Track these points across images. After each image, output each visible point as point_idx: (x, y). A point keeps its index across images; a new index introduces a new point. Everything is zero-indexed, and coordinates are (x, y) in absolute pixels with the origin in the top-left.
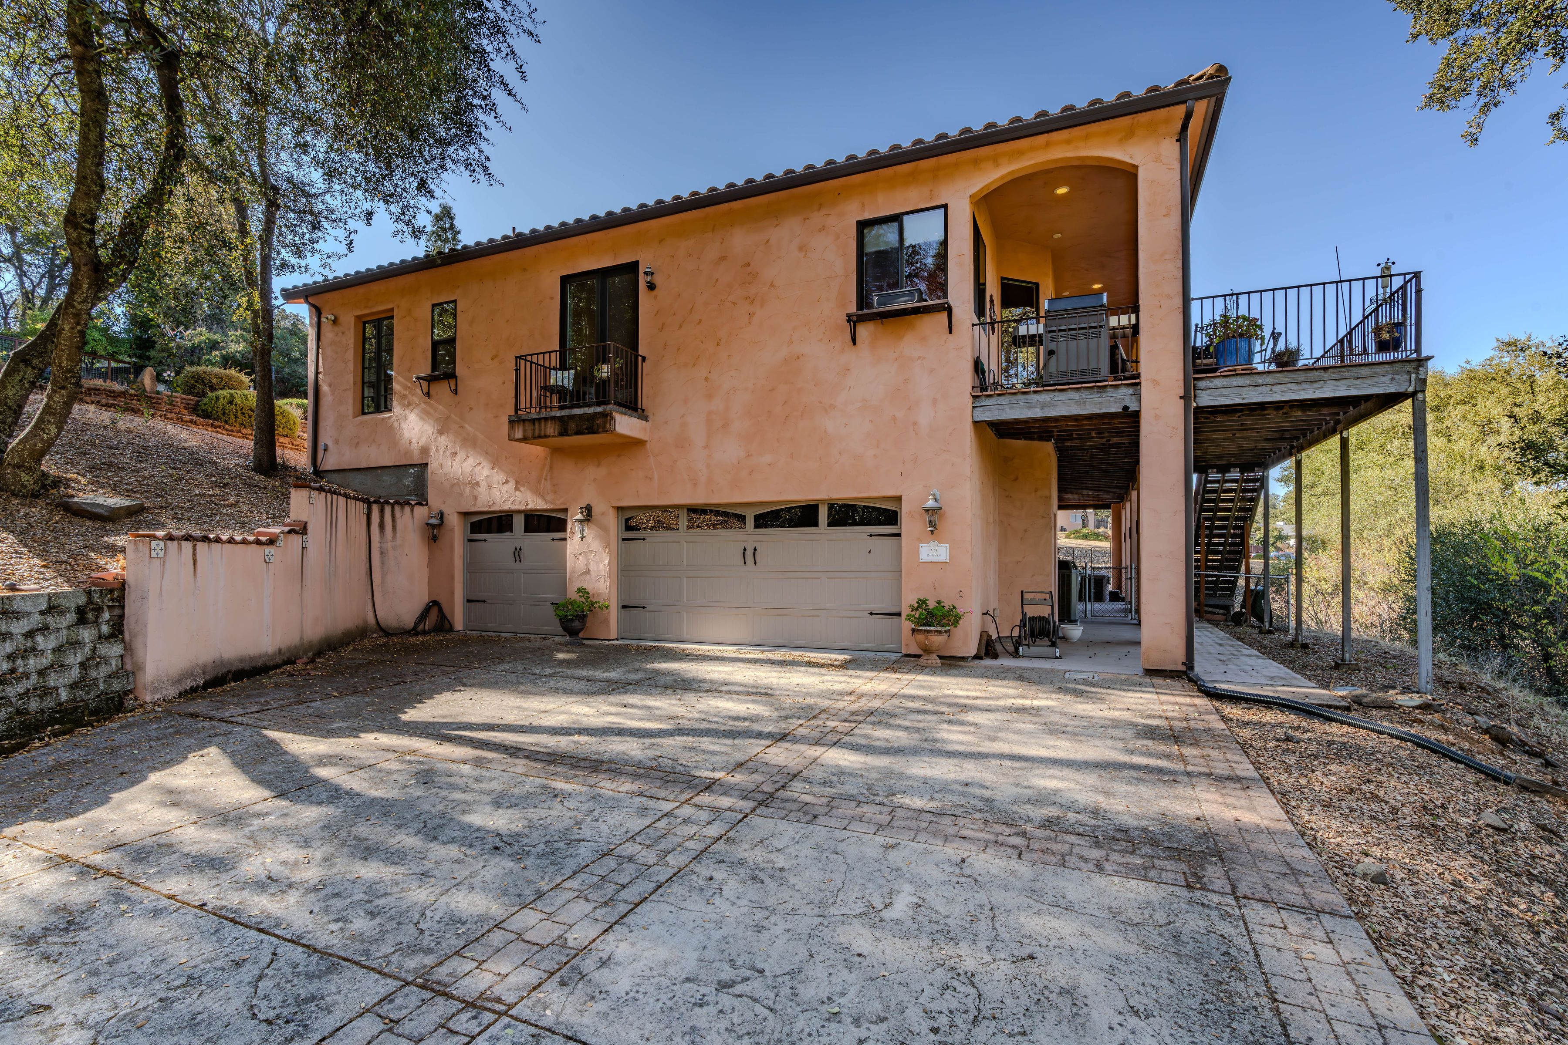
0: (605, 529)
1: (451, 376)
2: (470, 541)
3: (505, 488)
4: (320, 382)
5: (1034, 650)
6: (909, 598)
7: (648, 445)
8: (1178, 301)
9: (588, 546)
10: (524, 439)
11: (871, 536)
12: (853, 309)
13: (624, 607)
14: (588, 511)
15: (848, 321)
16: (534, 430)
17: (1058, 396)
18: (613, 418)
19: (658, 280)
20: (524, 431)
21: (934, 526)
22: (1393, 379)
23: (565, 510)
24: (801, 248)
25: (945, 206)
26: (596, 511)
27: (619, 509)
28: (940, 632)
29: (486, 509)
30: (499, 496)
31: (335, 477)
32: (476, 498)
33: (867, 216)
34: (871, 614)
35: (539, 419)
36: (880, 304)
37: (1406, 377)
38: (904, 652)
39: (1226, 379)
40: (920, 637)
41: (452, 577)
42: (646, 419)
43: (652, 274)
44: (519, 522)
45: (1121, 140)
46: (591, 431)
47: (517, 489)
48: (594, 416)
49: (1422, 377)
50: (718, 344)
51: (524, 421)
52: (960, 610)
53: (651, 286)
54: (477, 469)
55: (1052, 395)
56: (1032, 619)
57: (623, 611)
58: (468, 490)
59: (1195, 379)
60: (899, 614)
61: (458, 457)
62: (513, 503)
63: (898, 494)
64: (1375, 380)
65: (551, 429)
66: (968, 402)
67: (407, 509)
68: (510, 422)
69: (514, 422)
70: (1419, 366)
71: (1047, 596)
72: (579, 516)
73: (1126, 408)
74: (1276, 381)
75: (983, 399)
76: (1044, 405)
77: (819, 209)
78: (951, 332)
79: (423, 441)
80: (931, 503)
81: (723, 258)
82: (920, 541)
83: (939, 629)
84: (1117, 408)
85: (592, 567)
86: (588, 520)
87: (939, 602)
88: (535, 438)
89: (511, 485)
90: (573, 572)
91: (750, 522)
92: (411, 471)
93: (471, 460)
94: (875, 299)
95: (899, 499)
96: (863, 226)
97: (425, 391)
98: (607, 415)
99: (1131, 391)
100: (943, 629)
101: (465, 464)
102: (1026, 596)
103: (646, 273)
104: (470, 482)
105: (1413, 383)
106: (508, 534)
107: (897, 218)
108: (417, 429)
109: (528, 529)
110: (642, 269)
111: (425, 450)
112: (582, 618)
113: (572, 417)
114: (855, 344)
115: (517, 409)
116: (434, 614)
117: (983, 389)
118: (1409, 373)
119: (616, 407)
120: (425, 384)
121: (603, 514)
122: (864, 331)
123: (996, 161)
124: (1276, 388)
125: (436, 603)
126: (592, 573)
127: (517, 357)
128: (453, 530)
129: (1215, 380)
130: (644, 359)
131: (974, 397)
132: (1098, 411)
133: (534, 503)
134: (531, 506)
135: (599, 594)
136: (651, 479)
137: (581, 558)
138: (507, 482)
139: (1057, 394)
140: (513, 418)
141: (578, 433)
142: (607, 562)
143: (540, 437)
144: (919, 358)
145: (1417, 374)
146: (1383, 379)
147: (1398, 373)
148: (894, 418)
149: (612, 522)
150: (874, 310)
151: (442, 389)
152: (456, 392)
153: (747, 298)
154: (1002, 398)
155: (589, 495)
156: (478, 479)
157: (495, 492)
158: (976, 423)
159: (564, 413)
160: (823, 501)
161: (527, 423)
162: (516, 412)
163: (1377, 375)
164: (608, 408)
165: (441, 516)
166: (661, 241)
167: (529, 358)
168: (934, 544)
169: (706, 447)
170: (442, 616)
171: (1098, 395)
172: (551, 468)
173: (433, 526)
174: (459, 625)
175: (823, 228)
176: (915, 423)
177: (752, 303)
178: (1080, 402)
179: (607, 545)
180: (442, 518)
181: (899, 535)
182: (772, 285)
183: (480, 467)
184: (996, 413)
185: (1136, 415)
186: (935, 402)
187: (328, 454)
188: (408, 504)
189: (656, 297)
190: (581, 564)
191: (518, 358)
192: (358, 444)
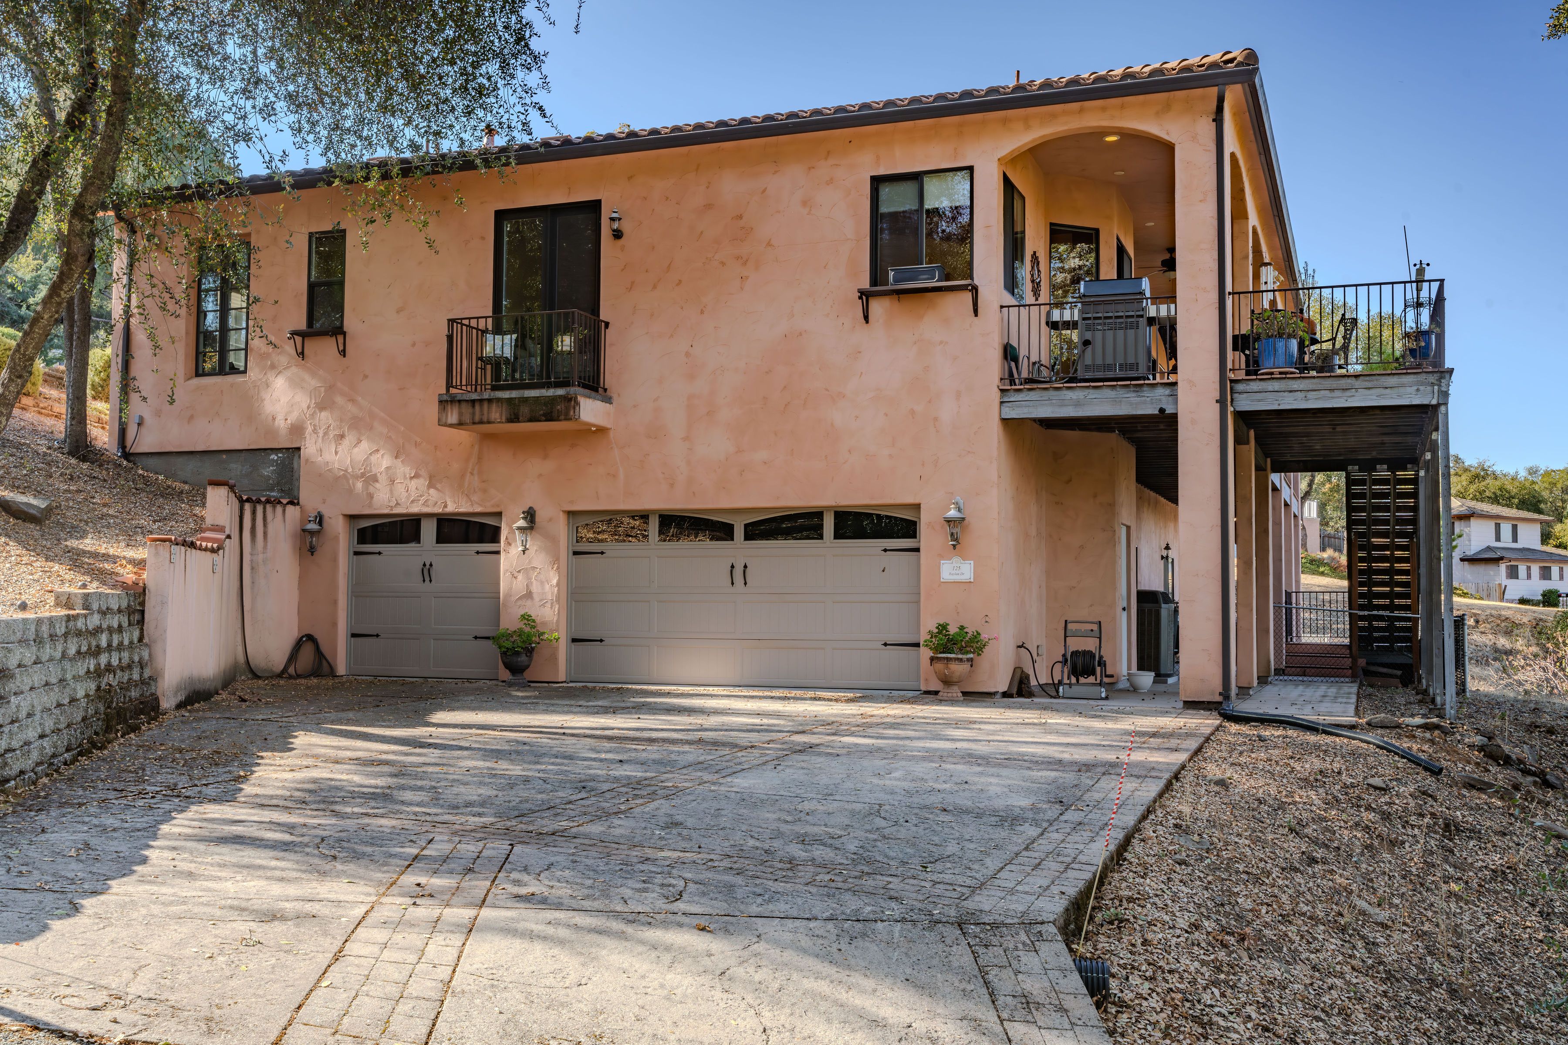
0: (553, 540)
1: (338, 331)
2: (356, 553)
3: (413, 484)
4: (133, 327)
5: (1076, 690)
6: (929, 624)
7: (611, 434)
8: (1214, 296)
9: (530, 562)
10: (460, 424)
11: (885, 550)
12: (865, 284)
13: (574, 640)
14: (530, 515)
15: (860, 298)
16: (474, 414)
17: (1092, 394)
18: (577, 404)
19: (626, 226)
20: (460, 414)
21: (956, 540)
22: (1418, 390)
23: (499, 514)
24: (804, 203)
25: (971, 169)
26: (539, 517)
27: (571, 514)
28: (961, 660)
29: (386, 511)
30: (405, 494)
31: (152, 462)
32: (371, 496)
33: (882, 171)
34: (885, 644)
35: (481, 401)
36: (897, 281)
37: (1429, 388)
38: (923, 688)
39: (1262, 383)
40: (939, 666)
41: (335, 602)
42: (608, 400)
43: (620, 219)
44: (428, 530)
45: (1157, 113)
46: (549, 417)
47: (431, 486)
48: (553, 400)
49: (1444, 389)
50: (702, 312)
51: (460, 401)
52: (984, 636)
53: (618, 235)
54: (373, 458)
55: (1087, 391)
56: (1075, 654)
57: (573, 645)
58: (359, 485)
59: (1232, 381)
60: (917, 645)
61: (346, 442)
62: (425, 503)
63: (917, 501)
64: (1402, 390)
65: (496, 413)
66: (996, 395)
67: (279, 509)
68: (440, 402)
69: (446, 402)
70: (1441, 378)
71: (1095, 627)
72: (522, 523)
73: (1162, 410)
74: (1311, 387)
75: (1012, 393)
76: (1078, 404)
77: (826, 159)
78: (976, 315)
79: (293, 418)
80: (952, 513)
81: (709, 206)
82: (942, 557)
83: (960, 656)
84: (1153, 410)
85: (535, 588)
86: (531, 528)
87: (962, 628)
88: (474, 423)
89: (422, 483)
90: (508, 595)
91: (739, 532)
92: (274, 457)
93: (365, 446)
94: (891, 274)
95: (917, 507)
96: (877, 181)
97: (299, 350)
98: (570, 400)
99: (1167, 391)
100: (964, 657)
101: (356, 450)
102: (1070, 626)
103: (613, 219)
104: (363, 475)
105: (1436, 395)
106: (413, 545)
107: (916, 177)
108: (284, 400)
109: (441, 538)
110: (605, 214)
111: (297, 429)
112: (530, 651)
113: (525, 400)
114: (867, 322)
115: (449, 385)
116: (307, 652)
117: (1012, 382)
118: (1433, 384)
119: (580, 390)
120: (298, 339)
121: (550, 520)
122: (877, 307)
123: (1027, 124)
124: (1311, 395)
125: (310, 638)
126: (535, 596)
127: (449, 320)
128: (336, 538)
129: (1252, 383)
130: (607, 325)
131: (1002, 391)
132: (1134, 413)
133: (454, 505)
134: (451, 508)
135: (544, 624)
136: (615, 476)
137: (520, 577)
138: (416, 476)
139: (1091, 391)
140: (445, 398)
141: (531, 420)
142: (555, 582)
143: (481, 422)
144: (941, 342)
145: (1440, 386)
146: (1409, 390)
147: (1422, 384)
148: (912, 412)
149: (561, 529)
150: (889, 287)
151: (327, 347)
152: (343, 353)
153: (738, 258)
154: (1032, 393)
155: (532, 497)
156: (374, 471)
157: (400, 489)
158: (1005, 421)
159: (514, 394)
160: (828, 508)
161: (464, 405)
162: (448, 390)
163: (1403, 386)
164: (572, 390)
165: (320, 519)
166: (630, 178)
167: (466, 322)
168: (956, 561)
169: (686, 439)
170: (319, 654)
171: (1134, 395)
172: (480, 459)
173: (312, 533)
174: (341, 669)
175: (830, 181)
176: (936, 419)
177: (745, 263)
178: (1115, 401)
179: (556, 560)
180: (320, 523)
181: (917, 550)
182: (769, 244)
183: (379, 455)
184: (1026, 410)
185: (1174, 417)
186: (958, 395)
187: (143, 430)
188: (280, 502)
189: (623, 248)
190: (519, 585)
191: (451, 321)
192: (191, 418)
